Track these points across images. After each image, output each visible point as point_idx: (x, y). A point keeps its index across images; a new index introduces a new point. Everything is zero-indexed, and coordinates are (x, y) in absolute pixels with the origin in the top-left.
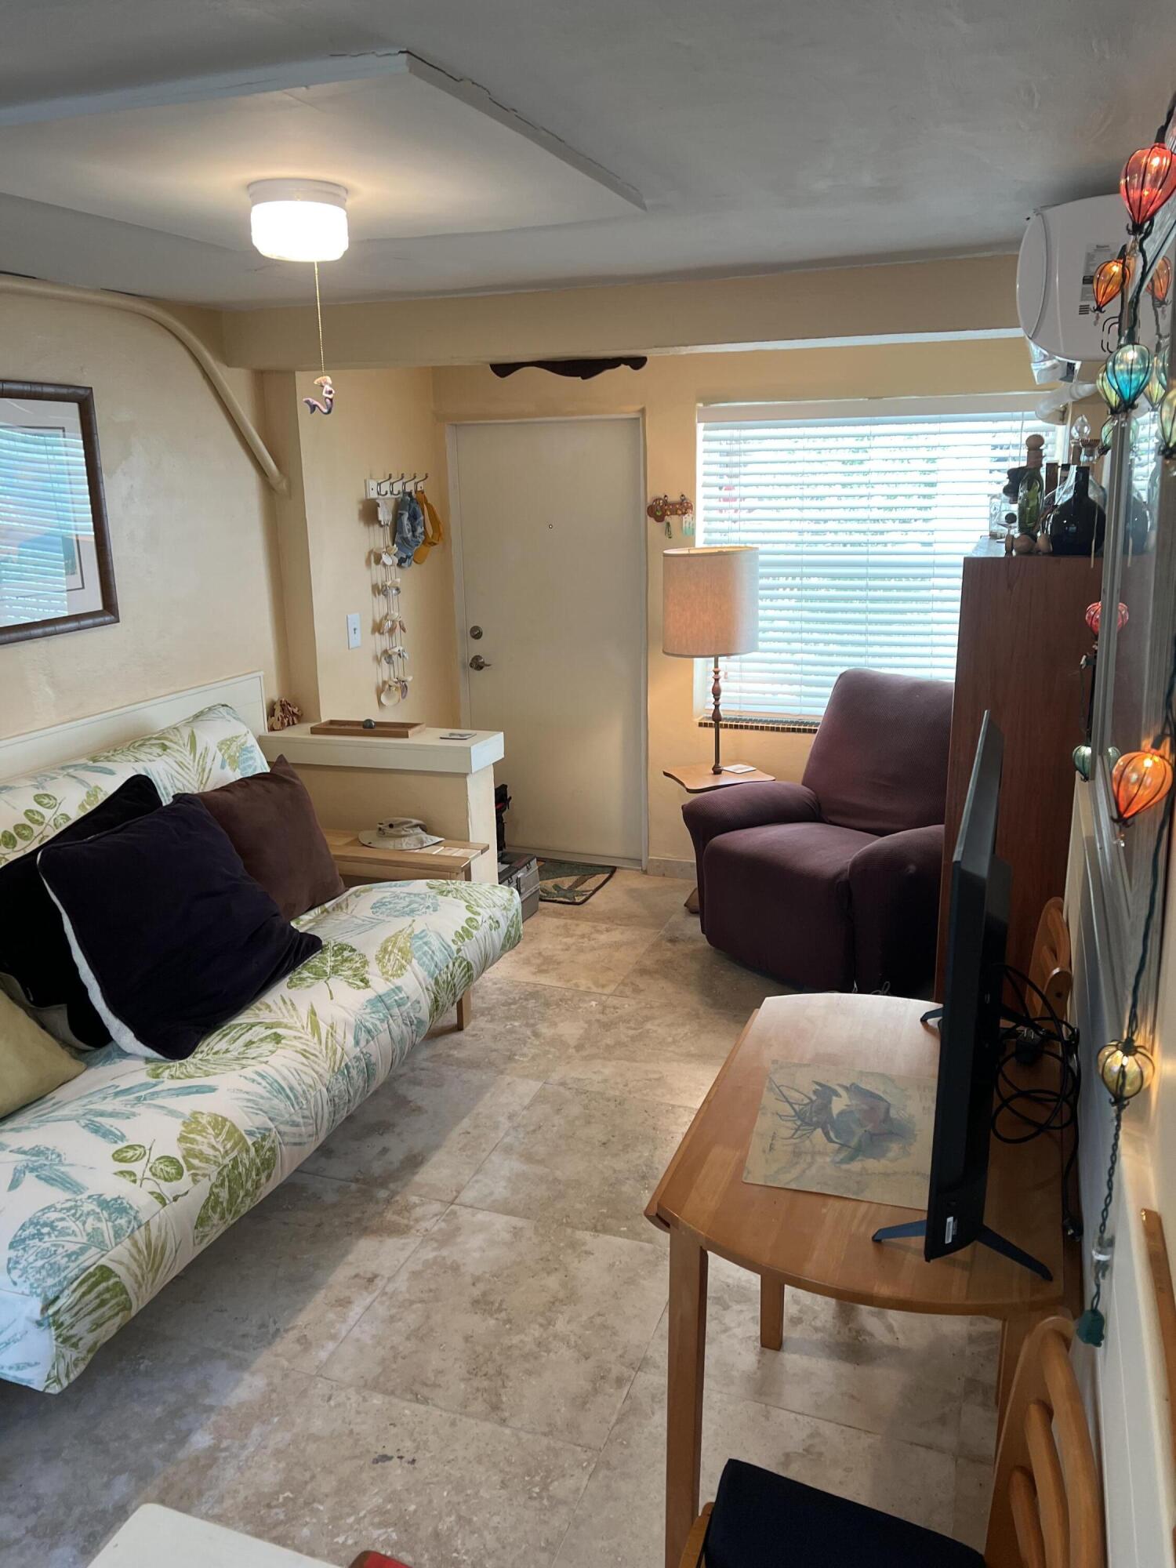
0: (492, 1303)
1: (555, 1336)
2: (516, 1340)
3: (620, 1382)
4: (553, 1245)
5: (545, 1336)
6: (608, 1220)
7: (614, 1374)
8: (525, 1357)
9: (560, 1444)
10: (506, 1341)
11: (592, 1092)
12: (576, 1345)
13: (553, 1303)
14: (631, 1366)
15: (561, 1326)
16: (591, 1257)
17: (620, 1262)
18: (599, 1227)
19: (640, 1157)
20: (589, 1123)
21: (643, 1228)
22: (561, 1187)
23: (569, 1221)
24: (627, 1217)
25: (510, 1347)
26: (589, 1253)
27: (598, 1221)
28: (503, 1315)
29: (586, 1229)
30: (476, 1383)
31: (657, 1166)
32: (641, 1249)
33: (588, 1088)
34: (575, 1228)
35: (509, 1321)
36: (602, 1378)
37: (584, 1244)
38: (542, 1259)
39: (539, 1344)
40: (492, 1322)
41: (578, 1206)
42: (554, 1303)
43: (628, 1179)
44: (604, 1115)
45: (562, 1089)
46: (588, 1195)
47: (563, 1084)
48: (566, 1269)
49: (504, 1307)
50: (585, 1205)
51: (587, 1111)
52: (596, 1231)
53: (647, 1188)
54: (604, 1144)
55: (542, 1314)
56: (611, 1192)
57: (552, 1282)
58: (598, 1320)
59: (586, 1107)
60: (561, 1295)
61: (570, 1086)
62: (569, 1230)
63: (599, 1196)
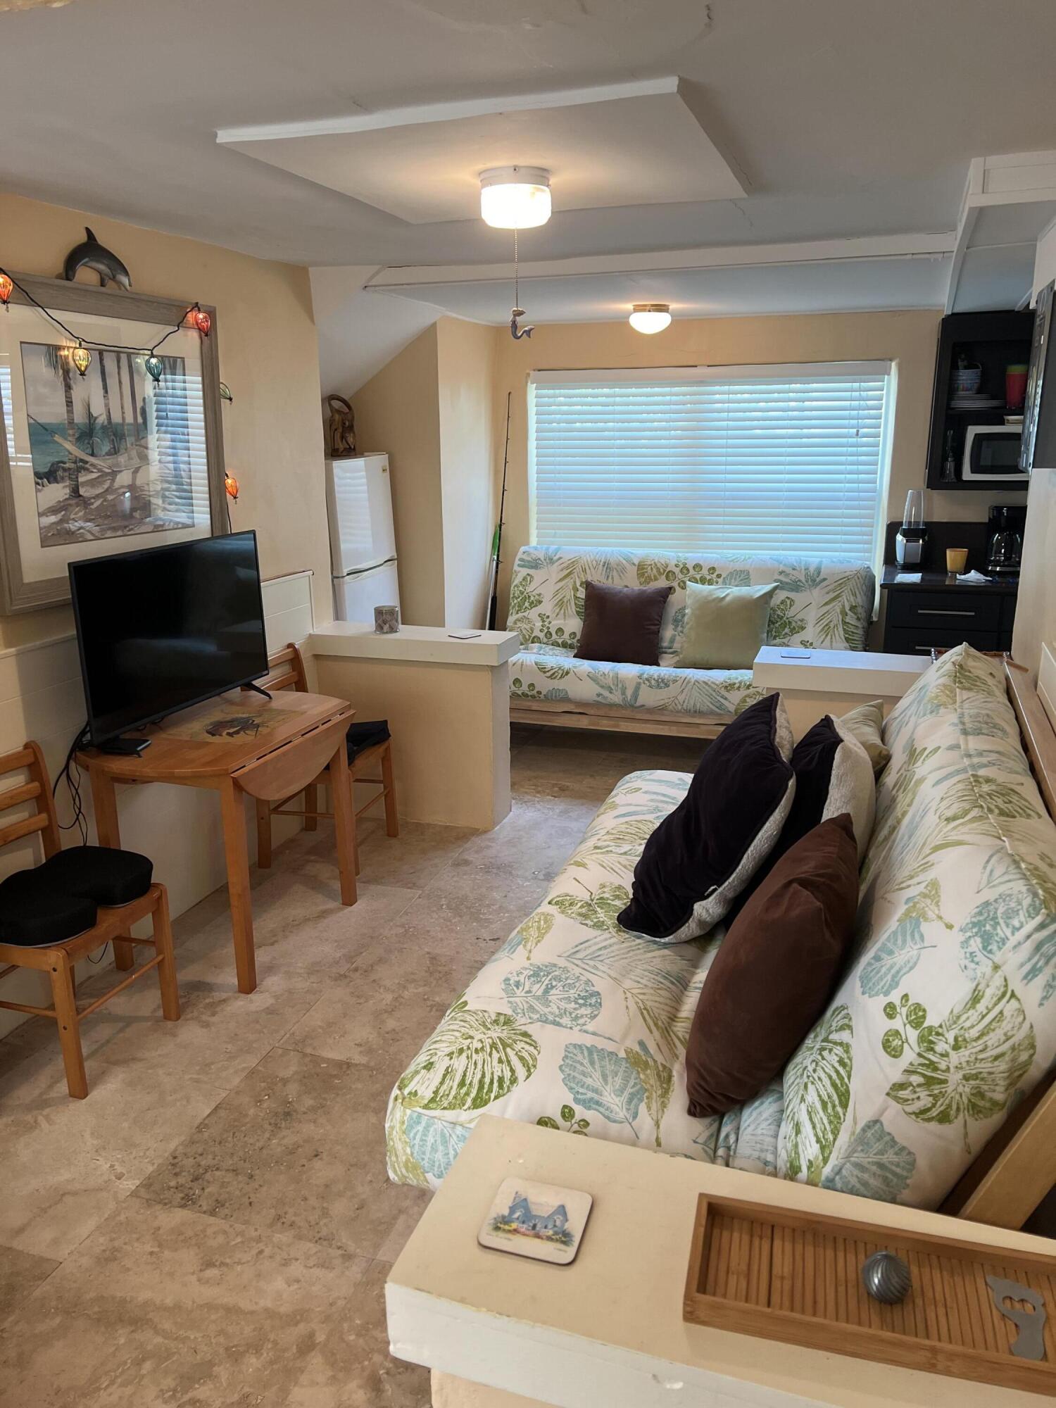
0: (437, 1010)
1: (393, 991)
2: (421, 990)
3: (356, 970)
4: (387, 1052)
5: (401, 992)
6: (335, 1073)
7: (358, 974)
8: (414, 981)
9: (397, 945)
10: (427, 989)
11: (310, 1241)
12: (380, 987)
13: (393, 1010)
14: (346, 977)
15: (389, 997)
16: (357, 1042)
17: (335, 1038)
18: (345, 1066)
19: (284, 1137)
20: (327, 1186)
21: (306, 1066)
22: (373, 1104)
23: (370, 1072)
24: (318, 1075)
25: (425, 985)
26: (359, 1045)
27: (344, 1072)
28: (429, 1003)
29: (356, 1065)
30: (446, 968)
31: (270, 1128)
32: (314, 1049)
33: (312, 1248)
34: (366, 1066)
35: (425, 1000)
36: (366, 971)
37: (361, 1052)
38: (398, 1040)
39: (405, 987)
40: (437, 999)
41: (359, 1086)
42: (390, 1011)
43: (305, 1113)
44: (305, 1199)
45: (352, 1247)
46: (348, 1097)
47: (348, 1257)
48: (379, 1033)
49: (429, 1008)
50: (354, 1087)
51: (325, 1205)
52: (348, 1063)
53: (289, 1103)
54: (316, 1156)
55: (401, 1004)
56: (325, 1099)
57: (391, 1023)
58: (362, 1001)
59: (325, 1213)
60: (385, 1015)
61: (340, 1252)
62: (372, 1064)
63: (338, 1095)
